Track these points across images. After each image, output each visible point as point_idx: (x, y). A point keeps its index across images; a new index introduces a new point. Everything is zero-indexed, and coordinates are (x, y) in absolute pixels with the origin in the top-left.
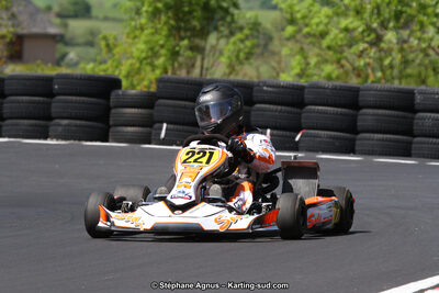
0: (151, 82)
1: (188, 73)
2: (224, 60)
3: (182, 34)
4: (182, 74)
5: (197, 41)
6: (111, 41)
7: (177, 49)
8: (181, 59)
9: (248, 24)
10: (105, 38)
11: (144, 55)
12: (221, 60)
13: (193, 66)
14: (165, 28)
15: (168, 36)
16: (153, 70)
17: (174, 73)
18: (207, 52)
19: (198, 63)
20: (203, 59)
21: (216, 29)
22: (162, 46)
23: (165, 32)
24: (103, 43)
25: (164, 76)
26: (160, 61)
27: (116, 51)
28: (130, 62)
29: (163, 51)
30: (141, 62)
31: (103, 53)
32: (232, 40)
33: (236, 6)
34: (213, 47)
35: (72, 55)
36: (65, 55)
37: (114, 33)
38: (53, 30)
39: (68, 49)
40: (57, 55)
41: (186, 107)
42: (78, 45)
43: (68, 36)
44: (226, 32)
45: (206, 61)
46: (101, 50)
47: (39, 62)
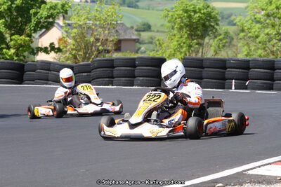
1: (196, 55)
2: (212, 48)
3: (193, 38)
4: (194, 55)
5: (200, 41)
6: (161, 42)
7: (191, 44)
8: (192, 49)
9: (223, 33)
10: (158, 40)
11: (176, 47)
12: (210, 50)
13: (198, 52)
16: (180, 54)
17: (189, 55)
18: (204, 45)
19: (201, 51)
20: (202, 49)
21: (208, 35)
22: (184, 43)
23: (186, 36)
24: (157, 43)
25: (185, 56)
26: (184, 49)
27: (163, 46)
28: (169, 51)
29: (185, 45)
30: (175, 50)
31: (158, 47)
32: (216, 40)
33: (217, 24)
34: (207, 43)
35: (143, 48)
36: (140, 48)
37: (163, 38)
38: (134, 37)
39: (141, 46)
40: (137, 48)
41: (195, 71)
42: (145, 43)
43: (141, 39)
44: (213, 37)
45: (204, 50)
46: (156, 45)
47: (128, 51)
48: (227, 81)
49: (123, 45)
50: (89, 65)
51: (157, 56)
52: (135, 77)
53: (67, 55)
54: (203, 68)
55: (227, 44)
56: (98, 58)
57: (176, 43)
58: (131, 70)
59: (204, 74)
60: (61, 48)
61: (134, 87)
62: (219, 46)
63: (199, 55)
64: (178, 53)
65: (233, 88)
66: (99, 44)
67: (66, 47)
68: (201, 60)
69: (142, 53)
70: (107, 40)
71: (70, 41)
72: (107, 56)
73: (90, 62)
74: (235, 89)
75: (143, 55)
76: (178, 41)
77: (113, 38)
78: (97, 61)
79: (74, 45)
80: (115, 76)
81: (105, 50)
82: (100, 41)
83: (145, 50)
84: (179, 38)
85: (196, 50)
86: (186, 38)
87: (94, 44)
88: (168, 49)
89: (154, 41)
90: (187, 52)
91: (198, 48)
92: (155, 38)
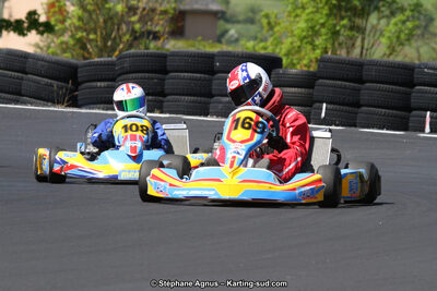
0: (311, 61)
1: (348, 53)
2: (384, 40)
3: (343, 13)
4: (342, 53)
5: (358, 21)
6: (273, 20)
7: (338, 28)
8: (341, 39)
9: (410, 5)
10: (267, 16)
11: (304, 34)
12: (381, 42)
13: (353, 45)
14: (326, 7)
15: (328, 15)
16: (314, 49)
17: (334, 52)
18: (367, 32)
19: (358, 43)
20: (363, 40)
21: (377, 8)
22: (323, 25)
23: (325, 11)
24: (265, 21)
25: (324, 56)
26: (319, 41)
27: (276, 29)
28: (290, 40)
29: (323, 31)
30: (301, 41)
31: (264, 31)
32: (393, 20)
34: (373, 27)
35: (232, 32)
36: (226, 31)
37: (276, 11)
38: (214, 7)
39: (228, 26)
40: (218, 32)
41: (345, 88)
42: (238, 22)
43: (229, 12)
44: (387, 12)
45: (366, 42)
46: (262, 28)
47: (200, 38)
48: (414, 113)
49: (189, 23)
50: (112, 64)
51: (263, 52)
52: (212, 96)
53: (66, 38)
54: (361, 81)
55: (419, 32)
56: (133, 51)
57: (302, 25)
58: (205, 80)
59: (364, 96)
60: (53, 23)
61: (209, 118)
62: (398, 37)
63: (356, 53)
64: (309, 47)
65: (428, 129)
66: (134, 19)
67: (63, 22)
68: (358, 66)
69: (230, 42)
70: (153, 10)
71: (72, 9)
72: (153, 46)
73: (114, 58)
74: (432, 132)
75: (230, 49)
76: (307, 21)
77: (169, 6)
78: (130, 56)
79: (80, 19)
80: (167, 91)
81: (149, 33)
82: (139, 12)
83: (236, 36)
84: (312, 12)
85: (350, 42)
86: (327, 15)
87: (126, 19)
88: (287, 37)
89: (258, 17)
90: (329, 46)
91: (352, 38)
92: (261, 11)
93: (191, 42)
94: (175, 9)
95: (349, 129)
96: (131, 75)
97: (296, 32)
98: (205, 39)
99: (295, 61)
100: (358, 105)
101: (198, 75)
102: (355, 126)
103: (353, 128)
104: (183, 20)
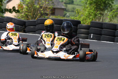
0: (89, 23)
1: (99, 21)
3: (98, 10)
4: (97, 21)
5: (102, 12)
6: (79, 11)
7: (96, 14)
8: (97, 17)
9: (116, 8)
10: (77, 10)
11: (87, 15)
12: (108, 18)
13: (100, 19)
16: (90, 19)
17: (95, 20)
18: (104, 15)
19: (102, 18)
20: (103, 17)
21: (107, 9)
22: (92, 13)
23: (93, 9)
24: (77, 11)
25: (92, 21)
26: (91, 17)
28: (83, 17)
30: (86, 17)
31: (76, 14)
32: (111, 12)
33: (113, 3)
34: (106, 14)
35: (68, 14)
36: (66, 14)
37: (80, 9)
38: (63, 7)
39: (67, 12)
40: (64, 14)
42: (69, 11)
43: (67, 9)
44: (110, 10)
45: (104, 18)
46: (76, 13)
47: (59, 15)
48: (116, 37)
50: (35, 22)
51: (76, 19)
53: (23, 14)
54: (103, 29)
56: (41, 18)
57: (87, 13)
59: (103, 33)
60: (19, 10)
63: (101, 20)
64: (88, 19)
66: (42, 9)
67: (22, 10)
68: (102, 24)
69: (67, 17)
70: (47, 7)
71: (24, 6)
72: (46, 17)
73: (36, 20)
76: (88, 11)
77: (51, 6)
78: (40, 19)
79: (27, 9)
81: (45, 13)
82: (43, 8)
83: (69, 15)
84: (89, 9)
85: (99, 18)
86: (93, 10)
87: (39, 9)
88: (83, 16)
89: (75, 10)
90: (94, 19)
91: (100, 17)
92: (76, 9)
93: (56, 16)
94: (52, 7)
95: (98, 41)
96: (40, 25)
97: (85, 15)
98: (60, 16)
99: (85, 22)
100: (101, 35)
101: (58, 25)
102: (100, 40)
103: (100, 41)
104: (55, 10)
